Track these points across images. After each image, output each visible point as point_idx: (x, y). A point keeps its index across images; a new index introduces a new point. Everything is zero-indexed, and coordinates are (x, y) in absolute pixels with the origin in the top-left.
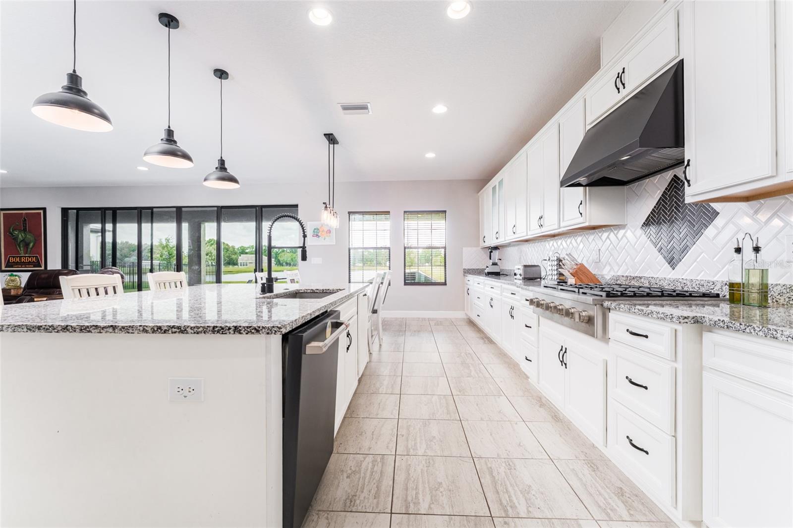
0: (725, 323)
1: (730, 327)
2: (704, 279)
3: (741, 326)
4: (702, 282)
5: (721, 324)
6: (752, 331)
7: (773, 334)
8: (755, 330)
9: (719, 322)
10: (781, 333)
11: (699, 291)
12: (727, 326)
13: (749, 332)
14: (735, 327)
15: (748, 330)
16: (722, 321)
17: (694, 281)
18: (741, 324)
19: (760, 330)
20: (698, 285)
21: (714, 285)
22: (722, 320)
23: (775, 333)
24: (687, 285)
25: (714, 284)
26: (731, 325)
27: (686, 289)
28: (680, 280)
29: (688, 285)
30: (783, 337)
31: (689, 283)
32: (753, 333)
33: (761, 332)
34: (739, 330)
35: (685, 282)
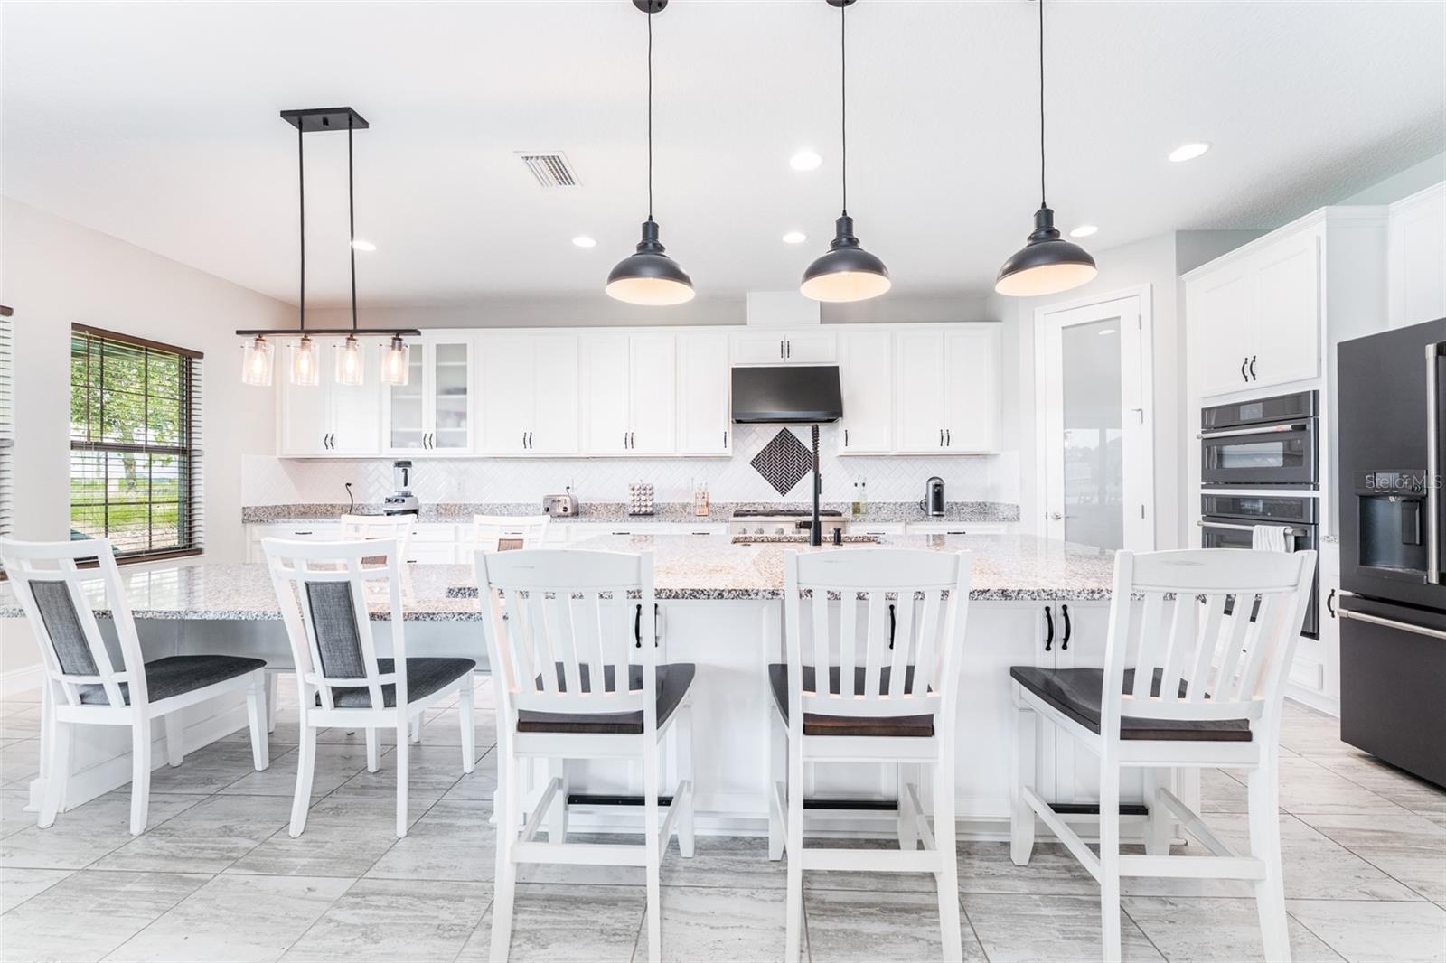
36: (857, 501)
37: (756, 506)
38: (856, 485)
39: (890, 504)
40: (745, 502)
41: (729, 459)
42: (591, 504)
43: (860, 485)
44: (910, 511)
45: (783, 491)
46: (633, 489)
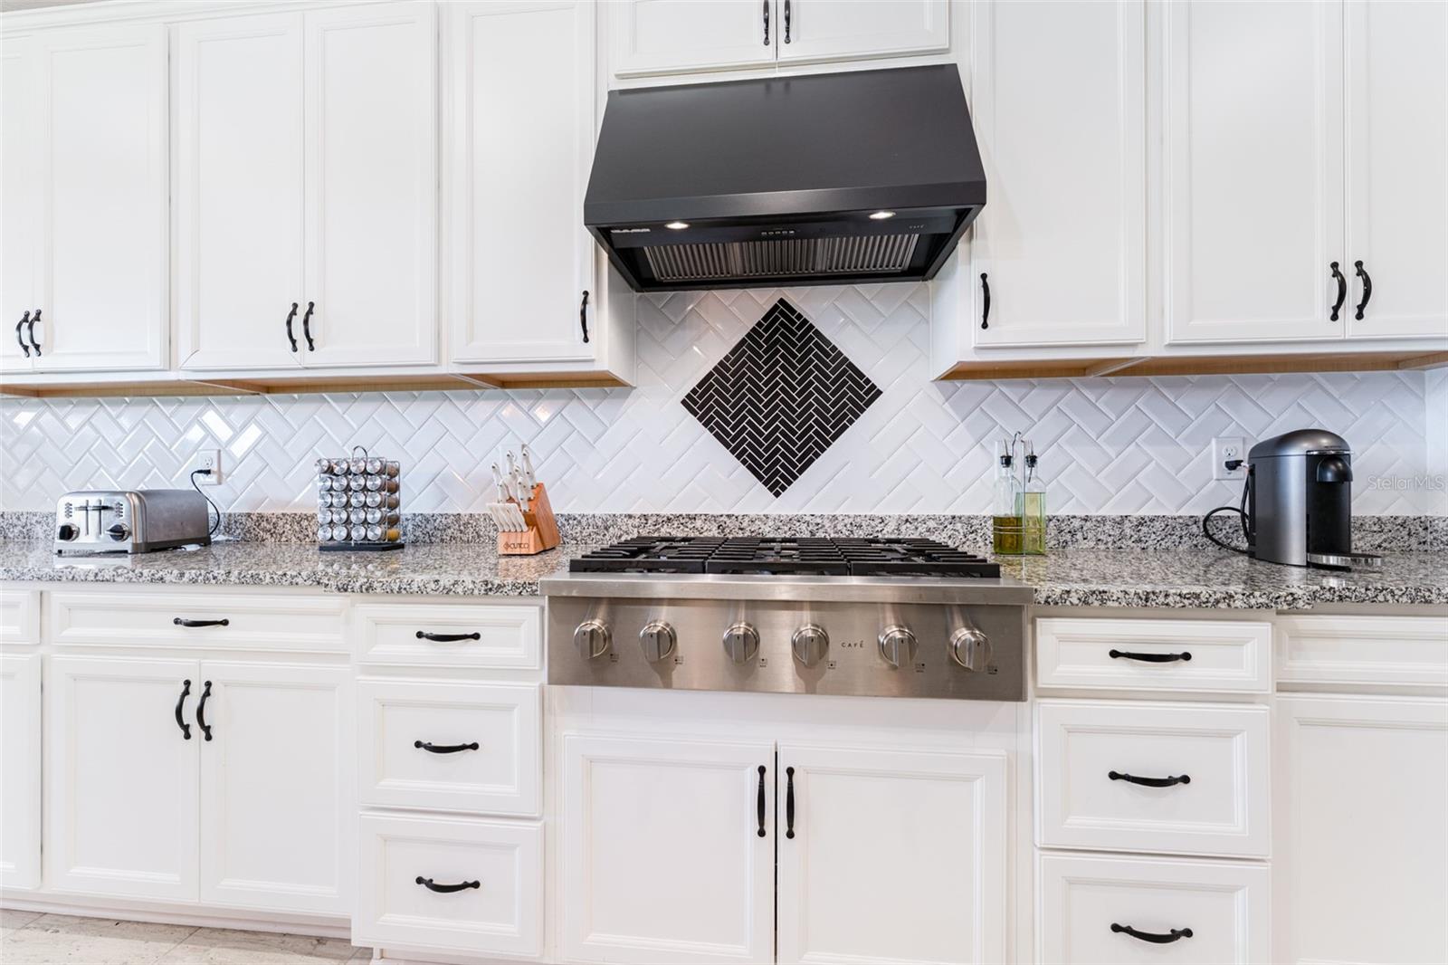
0: (1334, 592)
1: (1347, 597)
2: (863, 514)
3: (1368, 592)
4: (858, 520)
5: (1328, 595)
6: (1389, 597)
7: (1424, 597)
8: (1393, 596)
9: (1322, 592)
10: (1437, 591)
11: (851, 536)
12: (1340, 596)
13: (1382, 600)
14: (1356, 596)
15: (1381, 598)
16: (1330, 590)
17: (840, 519)
18: (1367, 589)
19: (1403, 594)
20: (848, 526)
21: (882, 525)
22: (1328, 587)
23: (1427, 594)
24: (824, 526)
25: (883, 521)
26: (1347, 594)
27: (820, 535)
28: (808, 519)
29: (827, 526)
30: (1441, 598)
31: (827, 524)
32: (1391, 601)
33: (1405, 597)
34: (1364, 600)
35: (819, 521)
36: (1006, 510)
37: (698, 523)
38: (1007, 461)
39: (1103, 520)
40: (666, 512)
41: (603, 383)
42: (261, 516)
43: (1018, 461)
44: (1167, 543)
45: (777, 475)
46: (330, 471)
